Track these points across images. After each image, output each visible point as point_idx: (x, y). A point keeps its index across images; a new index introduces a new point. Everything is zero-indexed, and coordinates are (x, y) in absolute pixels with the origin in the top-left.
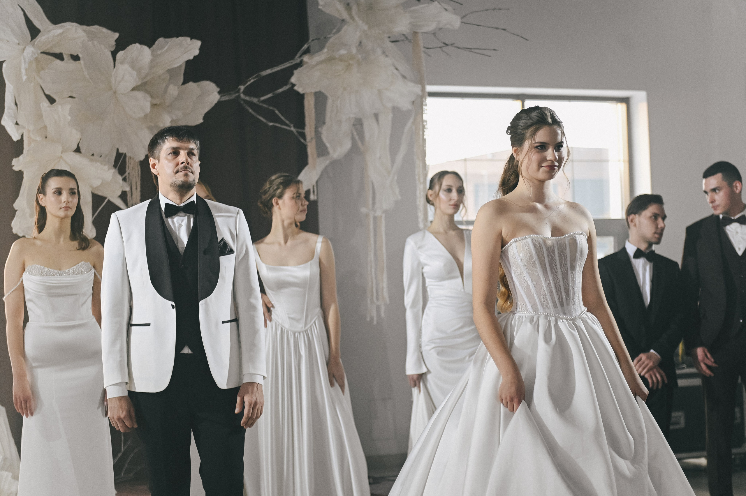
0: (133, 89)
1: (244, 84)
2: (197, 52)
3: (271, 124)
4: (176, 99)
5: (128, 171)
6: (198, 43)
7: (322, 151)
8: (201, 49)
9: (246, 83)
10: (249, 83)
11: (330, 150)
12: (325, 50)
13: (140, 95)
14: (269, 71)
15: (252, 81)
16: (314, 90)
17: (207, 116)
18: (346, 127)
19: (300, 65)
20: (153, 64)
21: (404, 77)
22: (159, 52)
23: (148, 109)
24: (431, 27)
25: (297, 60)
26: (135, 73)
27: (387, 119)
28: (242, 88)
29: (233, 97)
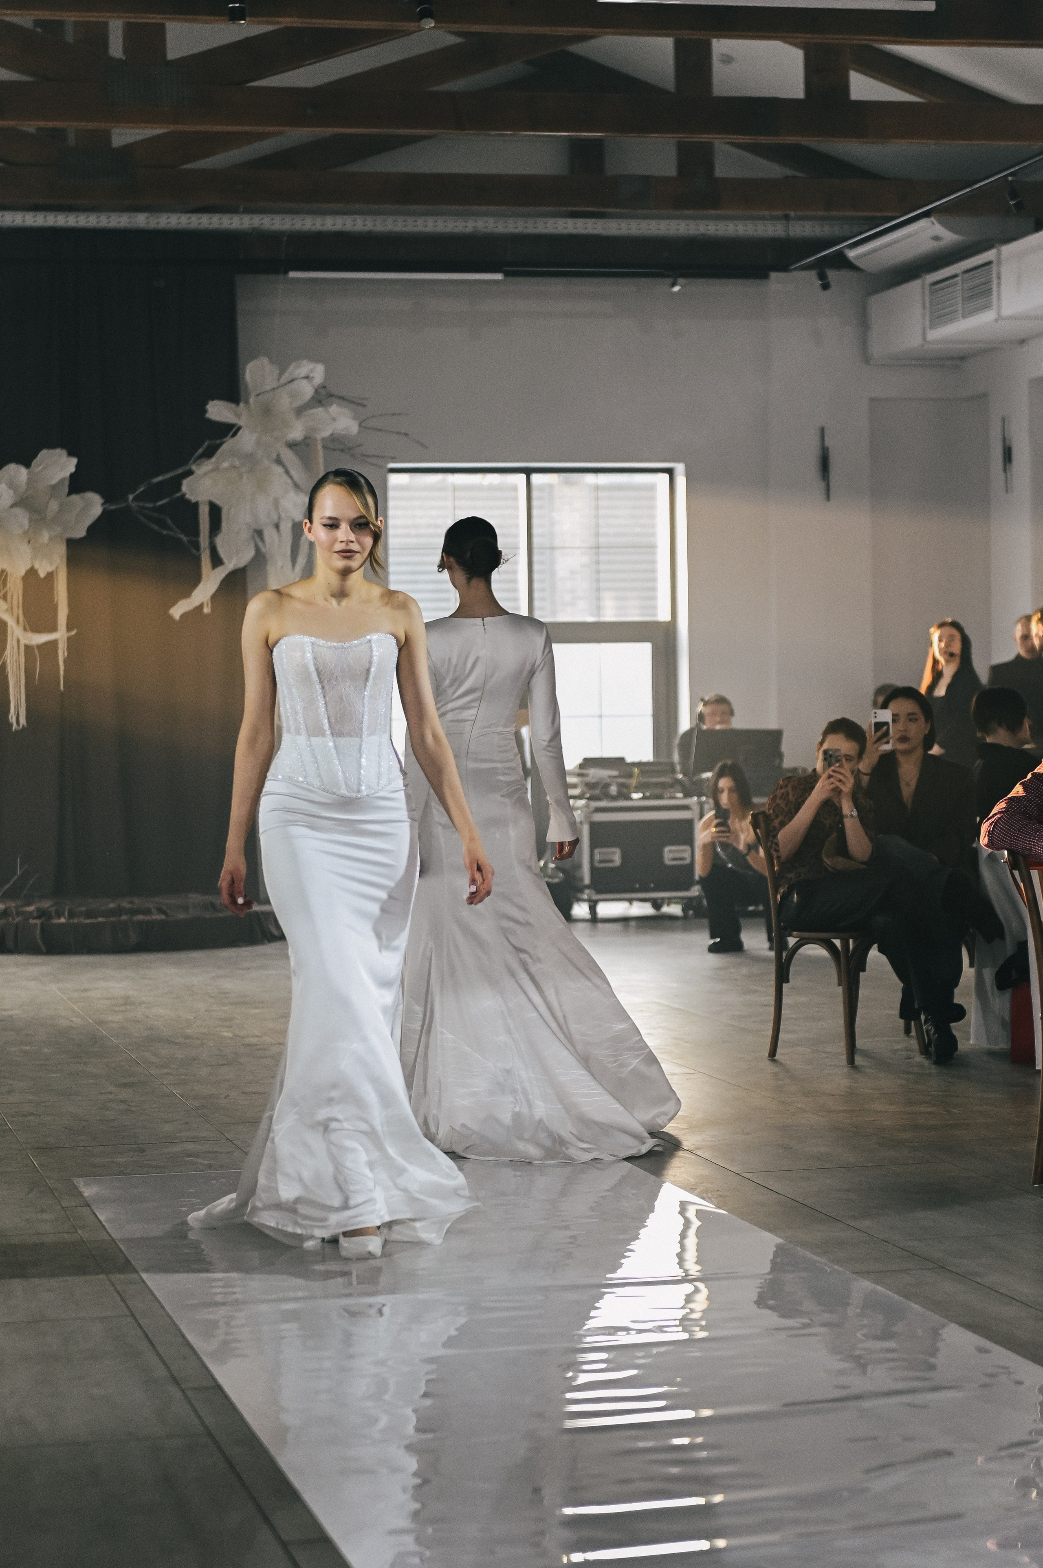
0: (12, 506)
1: (133, 493)
2: (73, 469)
3: (165, 532)
4: (59, 512)
5: (8, 586)
6: (74, 461)
7: (217, 561)
8: (77, 466)
9: (135, 490)
10: (138, 492)
11: (225, 560)
12: (213, 460)
13: (19, 511)
14: (160, 478)
15: (142, 489)
16: (206, 499)
17: (91, 529)
18: (245, 535)
19: (190, 473)
20: (30, 482)
21: (296, 486)
22: (37, 470)
23: (27, 526)
24: (326, 433)
25: (186, 468)
26: (12, 492)
27: (286, 528)
28: (131, 497)
29: (123, 505)
